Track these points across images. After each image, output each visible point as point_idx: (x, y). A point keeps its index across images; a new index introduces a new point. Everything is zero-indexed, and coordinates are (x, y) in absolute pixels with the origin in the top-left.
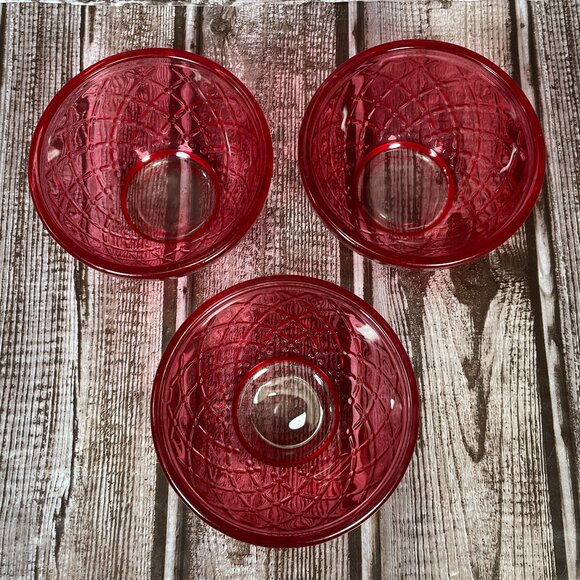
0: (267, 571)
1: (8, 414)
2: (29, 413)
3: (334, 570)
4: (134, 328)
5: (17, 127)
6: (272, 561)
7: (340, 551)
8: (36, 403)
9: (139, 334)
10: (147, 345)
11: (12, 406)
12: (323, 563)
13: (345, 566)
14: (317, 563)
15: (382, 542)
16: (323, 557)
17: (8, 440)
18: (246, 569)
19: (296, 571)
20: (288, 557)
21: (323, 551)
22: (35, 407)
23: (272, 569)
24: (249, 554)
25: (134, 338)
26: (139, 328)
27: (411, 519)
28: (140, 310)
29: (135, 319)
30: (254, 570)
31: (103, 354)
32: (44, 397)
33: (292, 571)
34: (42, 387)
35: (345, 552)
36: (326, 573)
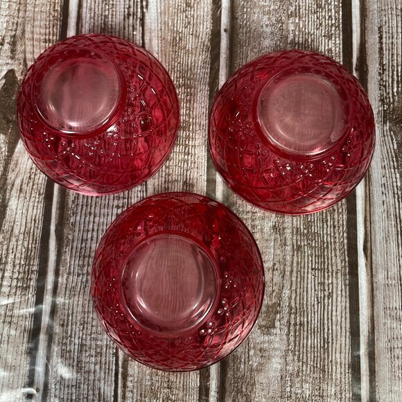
0: (288, 340)
1: (95, 217)
2: (110, 217)
3: (339, 342)
4: (186, 157)
5: (97, 4)
6: (292, 333)
7: (343, 329)
8: (115, 209)
9: (189, 161)
10: (196, 170)
11: (97, 211)
12: (330, 336)
13: (348, 340)
14: (326, 336)
15: (375, 323)
16: (330, 332)
17: (95, 236)
18: (272, 337)
19: (310, 341)
20: (304, 331)
21: (330, 327)
22: (115, 212)
23: (292, 339)
24: (274, 327)
25: (186, 164)
26: (190, 157)
27: (398, 307)
28: (190, 144)
29: (187, 150)
30: (278, 339)
31: (163, 176)
32: (121, 205)
33: (307, 341)
34: (119, 198)
35: (348, 329)
36: (332, 344)
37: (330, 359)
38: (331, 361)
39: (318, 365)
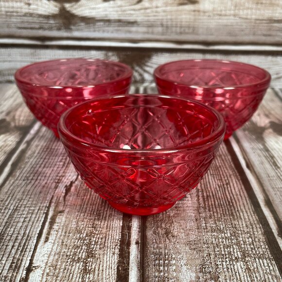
37: (236, 210)
38: (238, 211)
39: (227, 213)
